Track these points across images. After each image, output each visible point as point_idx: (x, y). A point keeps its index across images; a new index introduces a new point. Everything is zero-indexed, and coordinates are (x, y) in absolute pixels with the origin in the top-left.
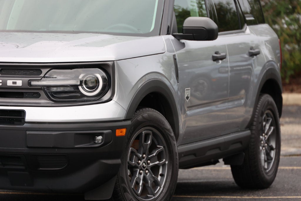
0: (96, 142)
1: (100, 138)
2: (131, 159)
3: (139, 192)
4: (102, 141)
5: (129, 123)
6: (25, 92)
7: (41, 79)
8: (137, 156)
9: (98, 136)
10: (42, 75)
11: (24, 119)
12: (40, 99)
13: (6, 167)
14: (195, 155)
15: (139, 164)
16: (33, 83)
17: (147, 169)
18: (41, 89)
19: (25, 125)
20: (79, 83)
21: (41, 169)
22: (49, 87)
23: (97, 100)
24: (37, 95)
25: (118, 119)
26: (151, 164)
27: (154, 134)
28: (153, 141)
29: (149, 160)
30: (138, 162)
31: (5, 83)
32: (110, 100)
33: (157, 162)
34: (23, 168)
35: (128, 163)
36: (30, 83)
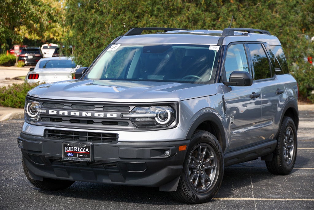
0: (166, 154)
1: (168, 152)
2: (191, 163)
3: (196, 185)
4: (169, 154)
5: (188, 141)
6: (119, 122)
7: (129, 113)
8: (195, 161)
9: (167, 151)
10: (130, 110)
11: (118, 139)
12: (129, 126)
13: (107, 170)
14: (238, 158)
15: (197, 167)
16: (124, 115)
17: (202, 171)
18: (129, 120)
19: (119, 143)
20: (155, 116)
21: (129, 172)
22: (135, 118)
23: (167, 127)
24: (127, 124)
25: (181, 140)
26: (205, 167)
27: (208, 148)
28: (207, 153)
29: (204, 164)
30: (196, 166)
31: (105, 115)
32: (175, 127)
33: (210, 167)
34: (118, 171)
35: (189, 166)
36: (122, 115)
